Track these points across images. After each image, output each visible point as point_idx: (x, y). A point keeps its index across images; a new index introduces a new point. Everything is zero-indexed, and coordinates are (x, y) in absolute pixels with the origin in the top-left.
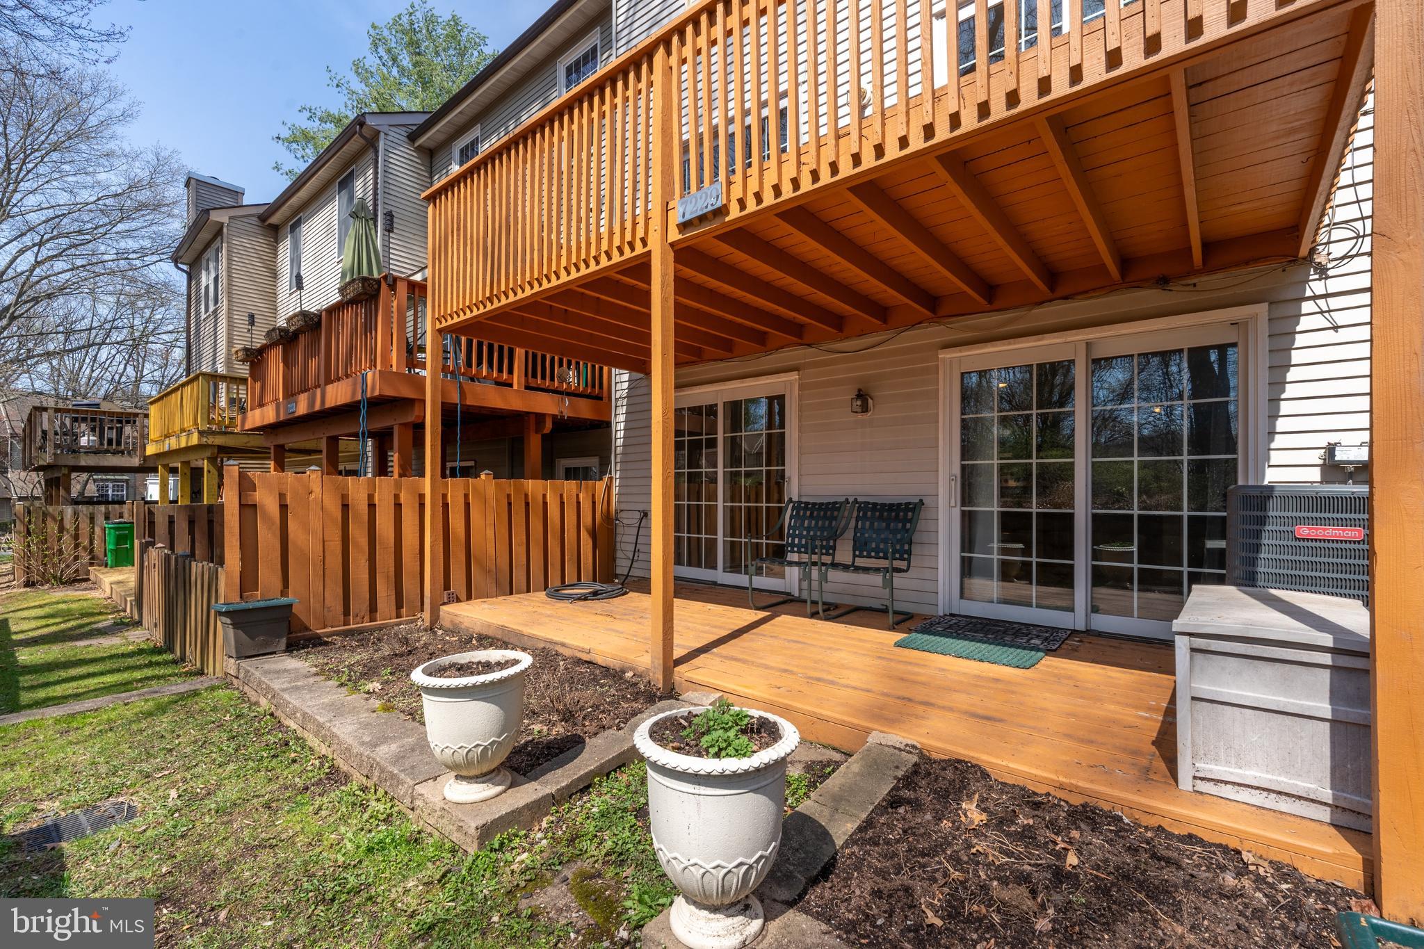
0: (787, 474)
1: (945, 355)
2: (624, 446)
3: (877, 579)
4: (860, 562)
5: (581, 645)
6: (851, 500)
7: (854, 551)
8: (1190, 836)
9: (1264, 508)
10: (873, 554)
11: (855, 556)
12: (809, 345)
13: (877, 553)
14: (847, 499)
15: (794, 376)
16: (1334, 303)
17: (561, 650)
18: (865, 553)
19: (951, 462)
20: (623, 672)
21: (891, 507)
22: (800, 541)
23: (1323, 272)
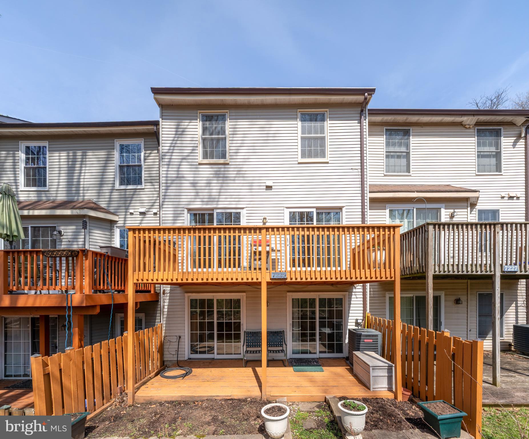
0: (241, 323)
1: (288, 294)
2: (168, 311)
5: (227, 395)
7: (267, 345)
8: (376, 398)
9: (361, 337)
10: (273, 346)
11: (268, 347)
12: (249, 285)
15: (244, 294)
16: (357, 293)
17: (216, 398)
18: (271, 346)
19: (290, 321)
20: (246, 399)
21: (275, 332)
22: (255, 344)
23: (355, 288)
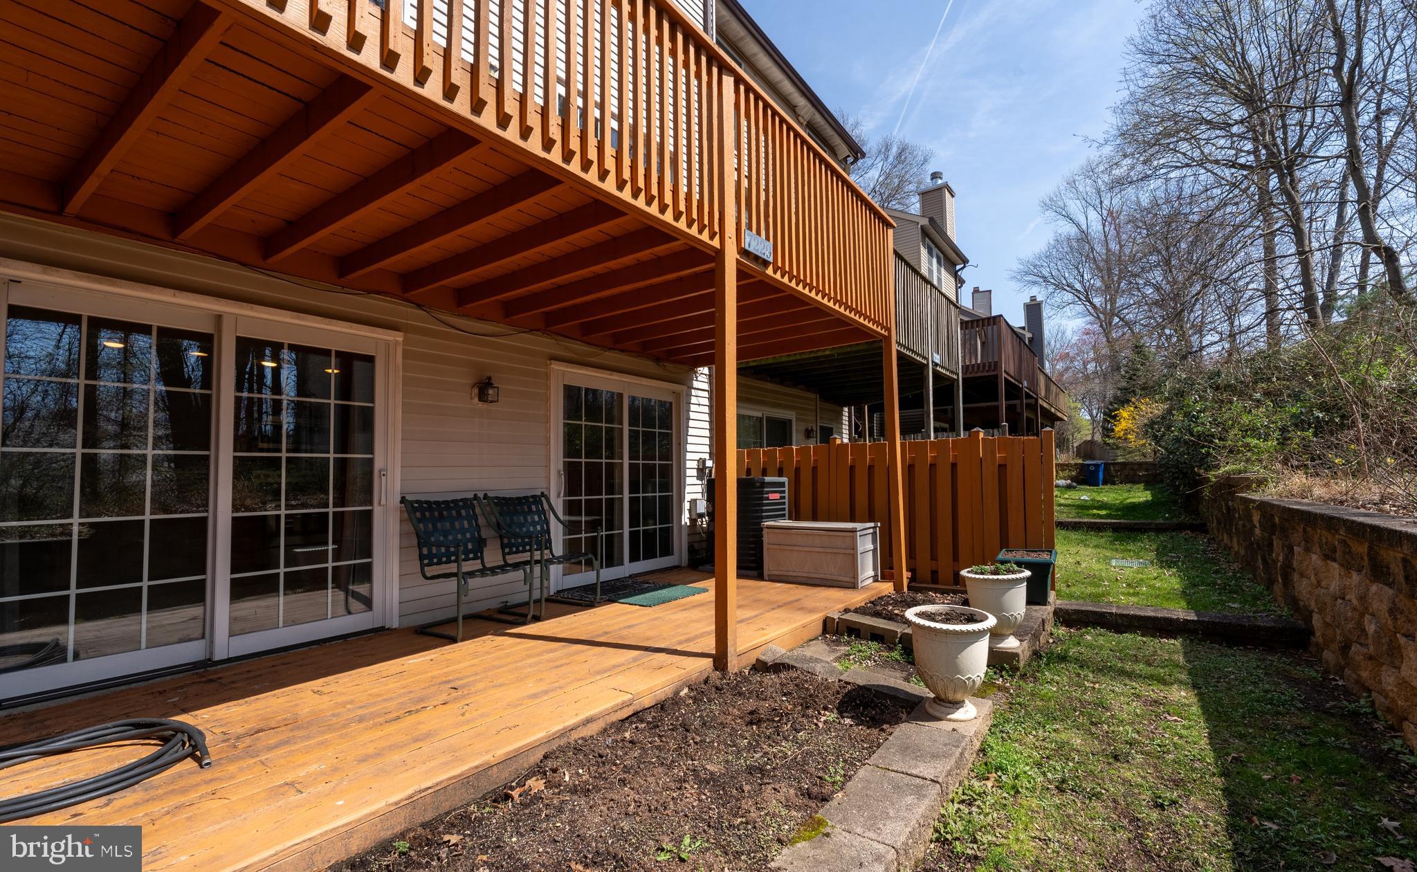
0: (377, 466)
1: (556, 366)
3: (452, 584)
4: (512, 559)
6: (481, 495)
7: (503, 549)
10: (521, 548)
11: (504, 555)
13: (524, 547)
14: (475, 495)
15: (398, 337)
18: (514, 549)
19: (558, 459)
21: (519, 500)
